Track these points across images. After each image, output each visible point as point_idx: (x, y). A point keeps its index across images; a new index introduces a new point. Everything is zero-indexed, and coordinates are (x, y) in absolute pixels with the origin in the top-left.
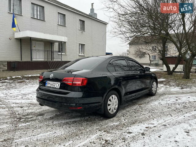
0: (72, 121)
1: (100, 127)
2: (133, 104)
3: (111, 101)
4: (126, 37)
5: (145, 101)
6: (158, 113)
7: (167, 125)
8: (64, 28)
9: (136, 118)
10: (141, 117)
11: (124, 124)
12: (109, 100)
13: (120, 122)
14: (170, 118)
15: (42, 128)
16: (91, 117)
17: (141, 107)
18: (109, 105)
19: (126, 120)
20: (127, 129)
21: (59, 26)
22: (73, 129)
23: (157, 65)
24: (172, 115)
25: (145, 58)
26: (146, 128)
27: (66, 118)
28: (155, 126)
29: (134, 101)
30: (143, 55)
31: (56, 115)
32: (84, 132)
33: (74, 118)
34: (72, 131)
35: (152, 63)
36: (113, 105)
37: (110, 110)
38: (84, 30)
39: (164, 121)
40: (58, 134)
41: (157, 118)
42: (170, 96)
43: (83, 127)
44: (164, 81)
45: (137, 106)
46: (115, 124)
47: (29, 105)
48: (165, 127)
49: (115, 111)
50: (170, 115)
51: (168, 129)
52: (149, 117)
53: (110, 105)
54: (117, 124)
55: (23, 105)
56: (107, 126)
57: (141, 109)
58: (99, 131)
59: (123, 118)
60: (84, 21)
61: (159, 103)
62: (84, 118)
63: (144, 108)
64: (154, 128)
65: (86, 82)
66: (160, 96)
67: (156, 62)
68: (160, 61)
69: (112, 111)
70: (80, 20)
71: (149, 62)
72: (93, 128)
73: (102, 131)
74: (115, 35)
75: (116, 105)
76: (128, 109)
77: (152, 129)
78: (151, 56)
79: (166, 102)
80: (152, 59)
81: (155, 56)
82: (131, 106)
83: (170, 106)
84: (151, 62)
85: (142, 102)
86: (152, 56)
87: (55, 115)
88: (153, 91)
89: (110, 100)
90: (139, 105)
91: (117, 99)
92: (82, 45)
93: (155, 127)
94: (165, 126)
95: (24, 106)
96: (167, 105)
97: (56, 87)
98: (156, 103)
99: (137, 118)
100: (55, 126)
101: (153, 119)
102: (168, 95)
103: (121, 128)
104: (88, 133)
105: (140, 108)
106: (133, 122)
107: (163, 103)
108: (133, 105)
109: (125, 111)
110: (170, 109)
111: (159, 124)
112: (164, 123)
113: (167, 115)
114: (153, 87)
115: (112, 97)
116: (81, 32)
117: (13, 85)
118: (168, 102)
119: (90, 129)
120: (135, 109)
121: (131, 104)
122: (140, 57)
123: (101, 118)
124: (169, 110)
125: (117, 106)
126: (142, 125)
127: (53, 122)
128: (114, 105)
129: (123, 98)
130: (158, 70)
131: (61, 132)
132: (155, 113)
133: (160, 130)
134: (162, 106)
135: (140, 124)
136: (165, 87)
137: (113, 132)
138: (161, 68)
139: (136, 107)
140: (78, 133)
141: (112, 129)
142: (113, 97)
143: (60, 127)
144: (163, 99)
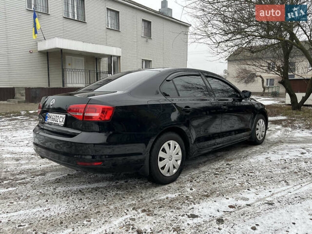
0: (92, 187)
1: (139, 201)
2: (216, 159)
3: (166, 152)
4: (215, 42)
5: (240, 154)
6: (261, 178)
7: (275, 202)
8: (117, 33)
9: (214, 186)
10: (224, 185)
11: (187, 197)
12: (162, 151)
13: (180, 193)
14: (284, 188)
15: (29, 200)
16: (130, 180)
17: (230, 165)
18: (161, 159)
19: (194, 190)
20: (191, 207)
21: (109, 31)
22: (85, 204)
23: (275, 95)
24: (290, 182)
25: (254, 82)
26: (231, 207)
27: (84, 181)
28: (249, 203)
29: (219, 154)
30: (250, 77)
31: (69, 175)
32: (104, 210)
33: (98, 181)
34: (82, 208)
35: (266, 91)
36: (170, 160)
37: (163, 168)
38: (150, 36)
39: (269, 194)
40: (52, 214)
41: (258, 187)
42: (290, 145)
43: (105, 200)
44: (284, 120)
45: (223, 162)
46: (169, 195)
47: (33, 156)
48: (270, 206)
49: (175, 171)
50: (285, 182)
51: (277, 212)
52: (242, 184)
53: (164, 159)
54: (173, 196)
55: (21, 156)
56: (153, 199)
57: (228, 169)
58: (133, 209)
59: (189, 185)
60: (151, 22)
61: (267, 158)
62: (116, 183)
63: (234, 167)
64: (246, 209)
65: (110, 113)
66: (272, 146)
67: (274, 90)
68: (280, 88)
69: (169, 171)
70: (143, 20)
71: (261, 90)
72: (124, 204)
73: (139, 211)
74: (195, 40)
75: (176, 161)
76: (203, 169)
77: (241, 211)
78: (265, 81)
79: (280, 156)
80: (267, 85)
81: (272, 80)
82: (210, 163)
83: (287, 165)
84: (264, 90)
85: (235, 156)
86: (267, 79)
87: (66, 175)
88: (258, 137)
89: (164, 150)
90: (227, 160)
91: (180, 149)
92: (146, 61)
93: (249, 205)
94: (272, 204)
95: (22, 158)
96: (283, 163)
97: (59, 123)
98: (261, 158)
99: (217, 185)
100: (55, 197)
101: (249, 190)
102: (287, 144)
103: (179, 205)
104: (111, 213)
105: (227, 166)
106: (206, 193)
107: (274, 158)
108: (215, 161)
109: (197, 171)
110: (287, 170)
111: (259, 200)
112: (269, 199)
113: (280, 181)
114: (257, 129)
115: (169, 145)
116: (145, 39)
117: (25, 124)
118: (286, 157)
119: (118, 205)
120: (217, 169)
121: (212, 159)
122: (247, 82)
123: (148, 184)
124: (284, 172)
125: (179, 162)
126: (224, 200)
127: (55, 189)
128: (174, 159)
129: (194, 147)
130: (276, 102)
131: (59, 208)
132: (255, 178)
133: (259, 214)
134: (271, 163)
135: (220, 197)
136: (284, 129)
137: (159, 213)
138: (282, 99)
139: (220, 164)
140: (91, 212)
141: (161, 207)
142: (171, 144)
143: (64, 199)
144: (276, 151)
